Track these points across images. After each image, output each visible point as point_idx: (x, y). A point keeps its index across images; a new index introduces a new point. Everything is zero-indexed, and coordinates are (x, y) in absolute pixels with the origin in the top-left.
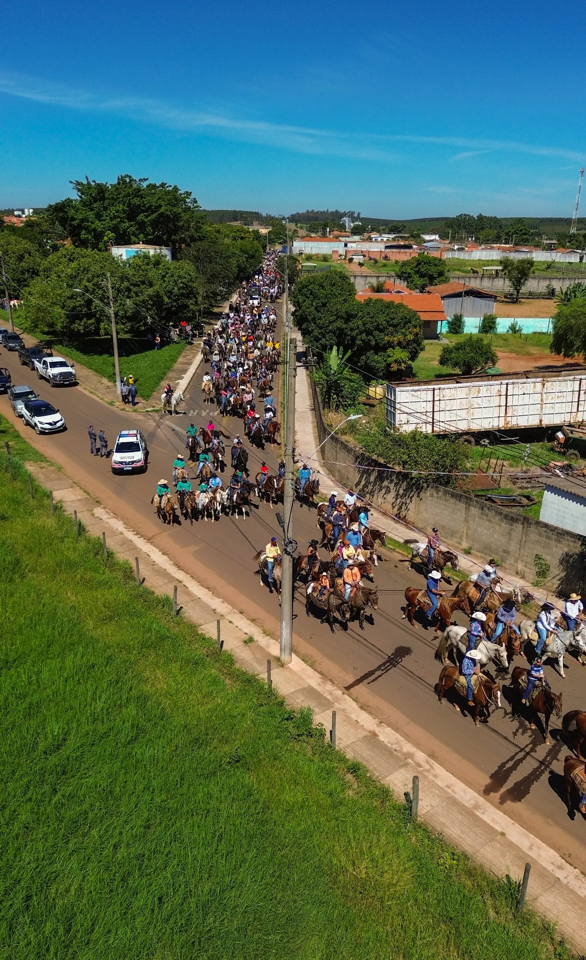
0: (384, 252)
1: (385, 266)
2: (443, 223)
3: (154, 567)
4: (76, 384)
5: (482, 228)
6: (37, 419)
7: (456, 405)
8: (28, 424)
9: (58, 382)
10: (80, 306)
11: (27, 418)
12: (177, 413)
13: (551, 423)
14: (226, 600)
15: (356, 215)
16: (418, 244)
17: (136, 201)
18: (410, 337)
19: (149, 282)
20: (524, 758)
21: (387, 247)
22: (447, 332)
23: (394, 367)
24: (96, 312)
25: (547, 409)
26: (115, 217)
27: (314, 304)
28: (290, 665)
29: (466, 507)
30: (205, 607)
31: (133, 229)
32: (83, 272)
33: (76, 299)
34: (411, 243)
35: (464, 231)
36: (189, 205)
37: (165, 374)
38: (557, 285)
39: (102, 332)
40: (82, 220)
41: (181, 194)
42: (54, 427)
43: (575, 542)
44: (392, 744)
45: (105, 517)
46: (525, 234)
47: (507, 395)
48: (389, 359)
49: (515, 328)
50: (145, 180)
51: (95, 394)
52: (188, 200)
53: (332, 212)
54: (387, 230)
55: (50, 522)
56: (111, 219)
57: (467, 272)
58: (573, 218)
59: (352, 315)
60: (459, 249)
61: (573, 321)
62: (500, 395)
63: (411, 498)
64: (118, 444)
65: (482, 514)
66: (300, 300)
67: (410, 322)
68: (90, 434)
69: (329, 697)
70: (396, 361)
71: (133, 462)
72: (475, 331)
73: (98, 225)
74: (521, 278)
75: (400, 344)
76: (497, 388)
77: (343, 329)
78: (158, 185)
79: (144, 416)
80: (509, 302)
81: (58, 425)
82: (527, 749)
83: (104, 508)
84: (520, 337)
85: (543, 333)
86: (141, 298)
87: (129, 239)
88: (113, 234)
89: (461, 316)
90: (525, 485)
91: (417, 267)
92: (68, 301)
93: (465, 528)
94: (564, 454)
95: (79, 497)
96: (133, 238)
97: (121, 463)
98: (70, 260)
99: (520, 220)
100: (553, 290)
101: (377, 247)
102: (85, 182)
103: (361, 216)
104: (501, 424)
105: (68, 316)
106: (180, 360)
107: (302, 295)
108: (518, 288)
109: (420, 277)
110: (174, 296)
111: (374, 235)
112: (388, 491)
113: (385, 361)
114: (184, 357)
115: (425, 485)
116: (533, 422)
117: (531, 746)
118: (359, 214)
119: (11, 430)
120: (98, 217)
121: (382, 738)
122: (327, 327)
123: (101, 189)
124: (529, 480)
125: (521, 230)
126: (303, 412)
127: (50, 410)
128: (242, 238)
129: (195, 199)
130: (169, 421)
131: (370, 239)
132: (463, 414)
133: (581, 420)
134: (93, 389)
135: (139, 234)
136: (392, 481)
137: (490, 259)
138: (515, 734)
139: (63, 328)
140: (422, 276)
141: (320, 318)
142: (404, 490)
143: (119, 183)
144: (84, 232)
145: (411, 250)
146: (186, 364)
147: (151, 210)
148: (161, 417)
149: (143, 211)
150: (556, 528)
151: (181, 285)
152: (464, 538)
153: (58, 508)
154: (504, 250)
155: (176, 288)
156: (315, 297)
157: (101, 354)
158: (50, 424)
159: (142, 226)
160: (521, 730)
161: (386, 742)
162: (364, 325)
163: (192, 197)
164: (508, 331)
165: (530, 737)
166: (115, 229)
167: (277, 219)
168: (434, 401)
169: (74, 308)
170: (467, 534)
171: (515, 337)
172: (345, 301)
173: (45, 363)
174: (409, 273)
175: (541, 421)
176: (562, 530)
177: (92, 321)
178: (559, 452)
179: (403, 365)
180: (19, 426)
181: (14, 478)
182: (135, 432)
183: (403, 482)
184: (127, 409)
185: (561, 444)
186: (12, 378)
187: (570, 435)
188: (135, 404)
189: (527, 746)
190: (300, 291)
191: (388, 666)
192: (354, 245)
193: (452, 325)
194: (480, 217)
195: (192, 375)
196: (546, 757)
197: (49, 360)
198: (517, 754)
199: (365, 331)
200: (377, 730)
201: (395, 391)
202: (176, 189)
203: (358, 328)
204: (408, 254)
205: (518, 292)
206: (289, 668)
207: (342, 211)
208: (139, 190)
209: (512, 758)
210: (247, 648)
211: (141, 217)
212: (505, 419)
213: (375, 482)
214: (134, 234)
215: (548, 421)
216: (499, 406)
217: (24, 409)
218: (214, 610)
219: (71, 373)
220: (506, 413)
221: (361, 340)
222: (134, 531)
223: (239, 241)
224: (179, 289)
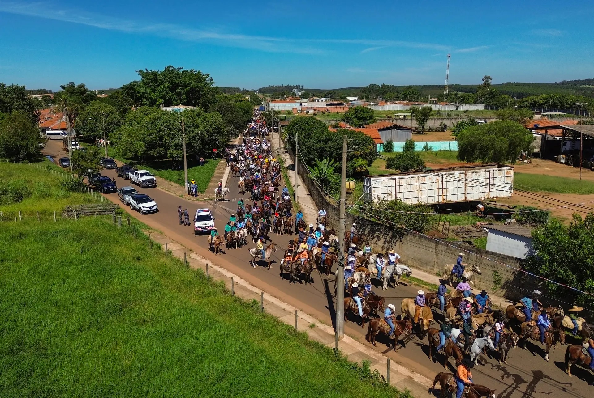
0: (326, 108)
1: (328, 115)
2: (359, 90)
3: (238, 285)
4: (156, 186)
5: (385, 93)
6: (141, 205)
7: (410, 188)
8: (134, 208)
9: (145, 185)
10: (155, 140)
11: (133, 205)
12: (224, 200)
13: (473, 199)
14: (289, 304)
15: (301, 87)
16: (346, 102)
17: (176, 81)
18: (368, 151)
19: (196, 125)
20: (513, 391)
21: (327, 105)
22: (383, 152)
23: (359, 170)
24: (165, 144)
25: (469, 190)
26: (163, 91)
27: (303, 134)
28: (343, 340)
29: (436, 246)
30: (277, 307)
31: (174, 97)
32: (157, 120)
33: (152, 136)
34: (343, 102)
35: (374, 94)
36: (208, 82)
37: (210, 179)
38: (447, 123)
39: (169, 155)
40: (144, 93)
41: (203, 75)
42: (152, 209)
43: (514, 263)
44: (424, 383)
45: (198, 258)
46: (415, 95)
47: (442, 182)
48: (355, 165)
49: (427, 148)
50: (181, 68)
51: (169, 192)
52: (207, 79)
53: (285, 86)
54: (323, 95)
55: (167, 261)
56: (161, 92)
57: (385, 117)
58: (446, 84)
59: (330, 139)
60: (374, 105)
61: (472, 139)
62: (438, 182)
63: (395, 243)
64: (198, 216)
65: (447, 249)
66: (294, 132)
67: (367, 142)
68: (179, 211)
69: (374, 357)
70: (359, 166)
71: (208, 227)
72: (401, 150)
73: (153, 96)
74: (424, 119)
75: (361, 155)
76: (436, 177)
77: (324, 148)
78: (189, 71)
79: (204, 202)
80: (417, 134)
81: (155, 208)
82: (514, 386)
83: (196, 253)
84: (432, 153)
85: (447, 151)
86: (192, 134)
87: (172, 103)
88: (162, 100)
89: (391, 141)
90: (465, 236)
91: (355, 113)
92: (148, 137)
93: (436, 260)
94: (484, 217)
95: (179, 248)
96: (174, 102)
97: (201, 227)
98: (145, 114)
99: (409, 87)
100: (445, 126)
101: (321, 105)
102: (145, 71)
103: (304, 88)
104: (440, 200)
105: (146, 147)
106: (216, 171)
107: (294, 129)
108: (423, 124)
109: (357, 119)
110: (210, 134)
111: (316, 99)
112: (379, 239)
113: (353, 166)
114: (218, 169)
115: (406, 233)
116: (461, 198)
117: (515, 384)
118: (303, 87)
119: (124, 213)
120: (154, 91)
121: (416, 380)
122: (312, 147)
123: (155, 74)
124: (466, 233)
125: (413, 92)
126: (304, 198)
127: (147, 200)
128: (240, 101)
129: (211, 78)
130: (219, 205)
131: (314, 101)
132: (415, 194)
133: (492, 197)
134: (167, 188)
135: (178, 99)
136: (381, 232)
137: (396, 110)
138: (503, 377)
139: (142, 154)
140: (359, 119)
141: (307, 142)
142: (390, 238)
143: (165, 71)
144: (144, 100)
145: (343, 106)
146: (221, 173)
147: (185, 86)
148: (215, 203)
149: (180, 86)
150: (501, 254)
151: (214, 127)
152: (435, 266)
153: (169, 253)
154: (405, 104)
155: (211, 129)
156: (303, 130)
157: (166, 169)
158: (149, 208)
159: (179, 94)
160: (506, 376)
161: (419, 382)
162: (338, 144)
163: (210, 76)
164: (423, 150)
165: (513, 379)
166: (163, 97)
167: (252, 92)
168: (396, 186)
169: (151, 141)
170: (437, 263)
171: (428, 153)
172: (323, 132)
173: (136, 174)
174: (351, 118)
175: (466, 198)
176: (505, 255)
177: (163, 149)
178: (481, 217)
179: (364, 168)
180: (128, 209)
181: (136, 238)
182: (207, 209)
183: (389, 232)
184: (192, 199)
185: (482, 211)
186: (116, 184)
187: (488, 206)
188: (197, 196)
189: (512, 384)
190: (293, 126)
191: (407, 340)
192: (306, 104)
193: (386, 147)
194: (383, 86)
195: (226, 179)
196: (527, 391)
197: (139, 172)
198: (507, 389)
199: (338, 148)
200: (412, 375)
201: (370, 180)
202: (200, 73)
203: (334, 147)
204: (342, 108)
205: (423, 127)
206: (343, 341)
207: (292, 85)
208: (178, 74)
209: (505, 391)
210: (312, 330)
211: (179, 90)
212: (443, 197)
213: (369, 233)
214: (175, 100)
215: (470, 198)
216: (438, 189)
217: (131, 199)
218: (284, 309)
219: (153, 179)
220: (443, 193)
221: (336, 154)
222: (218, 266)
223: (238, 103)
224: (213, 129)
